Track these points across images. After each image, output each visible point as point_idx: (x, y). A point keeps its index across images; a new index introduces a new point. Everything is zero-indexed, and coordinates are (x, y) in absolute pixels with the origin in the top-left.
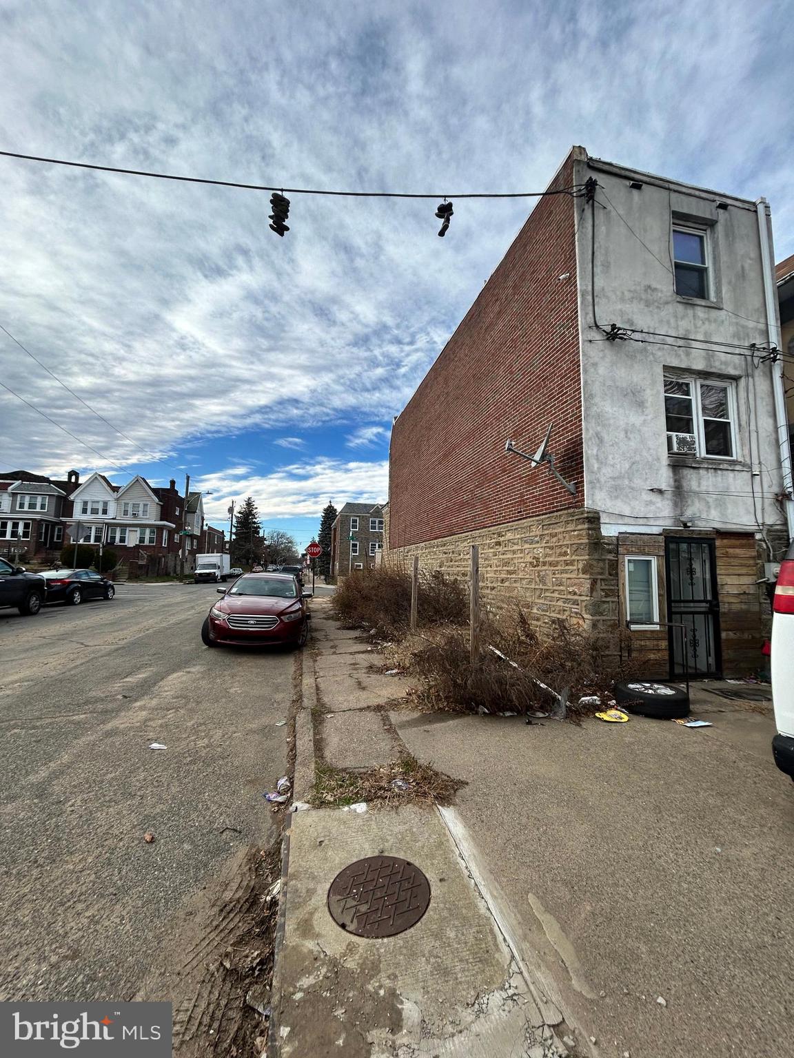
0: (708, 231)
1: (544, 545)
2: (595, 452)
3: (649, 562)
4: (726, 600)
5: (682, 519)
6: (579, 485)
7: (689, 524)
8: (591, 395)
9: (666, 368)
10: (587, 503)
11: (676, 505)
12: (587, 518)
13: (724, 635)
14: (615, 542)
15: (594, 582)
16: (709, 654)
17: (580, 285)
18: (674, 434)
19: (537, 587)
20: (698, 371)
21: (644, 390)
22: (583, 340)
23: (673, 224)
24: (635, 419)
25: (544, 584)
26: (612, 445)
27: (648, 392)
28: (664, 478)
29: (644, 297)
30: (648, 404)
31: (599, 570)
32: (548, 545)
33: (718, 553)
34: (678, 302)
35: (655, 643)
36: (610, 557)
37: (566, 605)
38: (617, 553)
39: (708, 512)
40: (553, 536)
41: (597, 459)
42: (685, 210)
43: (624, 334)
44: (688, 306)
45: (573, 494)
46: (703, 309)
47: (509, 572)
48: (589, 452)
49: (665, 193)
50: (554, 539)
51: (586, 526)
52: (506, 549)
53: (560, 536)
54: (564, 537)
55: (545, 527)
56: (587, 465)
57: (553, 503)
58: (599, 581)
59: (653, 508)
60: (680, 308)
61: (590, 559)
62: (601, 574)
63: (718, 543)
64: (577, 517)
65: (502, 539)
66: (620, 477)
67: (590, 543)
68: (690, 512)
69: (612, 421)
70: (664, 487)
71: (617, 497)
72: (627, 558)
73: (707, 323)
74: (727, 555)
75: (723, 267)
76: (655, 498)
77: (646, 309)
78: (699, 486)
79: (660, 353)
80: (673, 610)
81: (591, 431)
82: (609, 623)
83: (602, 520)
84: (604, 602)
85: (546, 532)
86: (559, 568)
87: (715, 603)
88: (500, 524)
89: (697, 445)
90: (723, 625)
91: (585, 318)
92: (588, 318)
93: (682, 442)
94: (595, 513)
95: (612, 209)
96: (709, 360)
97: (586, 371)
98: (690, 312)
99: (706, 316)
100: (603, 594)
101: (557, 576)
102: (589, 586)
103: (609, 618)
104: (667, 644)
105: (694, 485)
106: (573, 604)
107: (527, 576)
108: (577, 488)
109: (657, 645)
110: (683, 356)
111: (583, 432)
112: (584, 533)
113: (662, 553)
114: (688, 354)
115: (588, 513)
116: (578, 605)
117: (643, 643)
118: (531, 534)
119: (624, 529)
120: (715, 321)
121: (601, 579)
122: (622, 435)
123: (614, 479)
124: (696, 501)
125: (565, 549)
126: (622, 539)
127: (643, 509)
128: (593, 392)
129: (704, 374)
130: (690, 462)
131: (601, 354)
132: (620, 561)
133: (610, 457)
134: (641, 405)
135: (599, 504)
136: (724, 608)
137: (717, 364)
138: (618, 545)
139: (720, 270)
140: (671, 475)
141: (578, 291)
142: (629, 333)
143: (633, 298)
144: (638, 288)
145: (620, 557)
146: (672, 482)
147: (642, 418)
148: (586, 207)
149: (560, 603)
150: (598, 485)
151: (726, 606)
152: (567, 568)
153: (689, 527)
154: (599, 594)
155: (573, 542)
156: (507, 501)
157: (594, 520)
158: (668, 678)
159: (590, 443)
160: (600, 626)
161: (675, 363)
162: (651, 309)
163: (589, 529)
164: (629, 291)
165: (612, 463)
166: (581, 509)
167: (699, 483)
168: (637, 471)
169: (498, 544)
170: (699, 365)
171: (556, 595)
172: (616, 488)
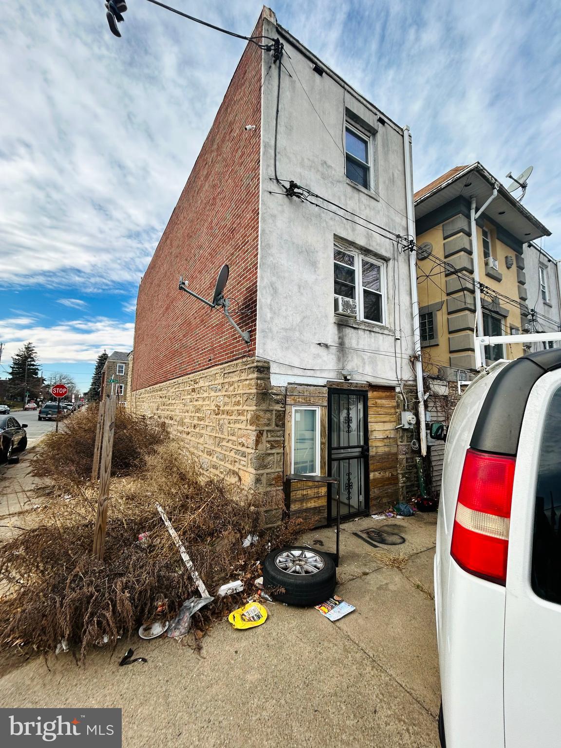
0: (371, 138)
1: (224, 393)
2: (269, 301)
3: (314, 412)
4: (374, 444)
5: (344, 372)
6: (252, 332)
7: (348, 377)
8: (268, 244)
9: (337, 237)
10: (259, 352)
11: (339, 359)
12: (257, 367)
13: (371, 476)
14: (284, 392)
15: (260, 434)
16: (360, 493)
17: (263, 136)
18: (340, 297)
19: (217, 435)
20: (361, 246)
21: (317, 252)
22: (263, 188)
23: (346, 121)
24: (308, 276)
25: (222, 433)
26: (286, 298)
27: (320, 254)
28: (330, 334)
29: (320, 169)
30: (320, 265)
31: (266, 421)
32: (226, 393)
33: (370, 403)
34: (347, 183)
35: (316, 490)
36: (278, 407)
37: (236, 456)
38: (285, 404)
39: (364, 367)
40: (231, 384)
41: (271, 309)
42: (355, 111)
43: (302, 194)
44: (355, 191)
45: (247, 342)
46: (366, 196)
47: (200, 419)
48: (263, 301)
49: (342, 90)
50: (232, 388)
51: (255, 375)
52: (198, 396)
53: (236, 385)
54: (239, 386)
55: (226, 375)
56: (259, 313)
57: (233, 352)
58: (265, 433)
59: (320, 361)
60: (349, 190)
61: (257, 410)
62: (268, 425)
63: (370, 394)
64: (248, 366)
65: (196, 386)
66: (292, 329)
67: (257, 393)
68: (350, 367)
69: (287, 275)
70: (329, 343)
71: (287, 348)
72: (294, 409)
73: (368, 209)
74: (376, 405)
75: (381, 169)
76: (322, 351)
77: (322, 181)
78: (358, 344)
79: (331, 223)
80: (333, 456)
81: (266, 280)
82: (273, 476)
83: (272, 370)
84: (269, 454)
85: (226, 380)
86: (233, 417)
87: (366, 447)
88: (196, 372)
89: (357, 309)
90: (371, 467)
91: (267, 169)
92: (269, 169)
93: (346, 305)
94: (265, 362)
95: (297, 80)
96: (369, 240)
97: (264, 220)
98: (356, 195)
99: (368, 203)
100: (269, 446)
101: (232, 425)
102: (254, 438)
103: (273, 471)
104: (326, 490)
105: (354, 343)
106: (242, 456)
107: (211, 424)
108: (251, 336)
109: (318, 493)
110: (350, 231)
111: (258, 279)
112: (253, 382)
113: (326, 404)
114: (353, 230)
115: (258, 361)
116: (245, 457)
117: (305, 492)
118: (216, 382)
119: (293, 380)
120: (374, 209)
121: (267, 431)
122: (296, 289)
123: (286, 330)
124: (355, 356)
125: (238, 398)
126: (290, 390)
127: (310, 361)
128: (270, 242)
129: (365, 251)
130: (351, 322)
131: (280, 208)
132: (287, 412)
133: (284, 308)
134: (314, 264)
135: (271, 354)
136: (372, 452)
137: (374, 244)
138: (286, 396)
139: (378, 170)
140: (336, 332)
141: (261, 141)
142: (307, 194)
143: (311, 167)
144: (316, 160)
145: (288, 407)
146: (336, 338)
147: (314, 277)
148: (273, 66)
149: (232, 454)
150: (270, 335)
151: (374, 449)
152: (239, 418)
153: (349, 380)
154: (264, 446)
155: (244, 392)
156: (202, 350)
157: (263, 369)
158: (326, 523)
159: (264, 292)
160: (264, 480)
161: (343, 235)
162: (326, 182)
163: (258, 379)
164: (309, 159)
165: (284, 314)
166: (253, 358)
167: (358, 342)
168: (308, 325)
169: (193, 390)
170: (361, 242)
171: (230, 445)
172: (287, 339)
